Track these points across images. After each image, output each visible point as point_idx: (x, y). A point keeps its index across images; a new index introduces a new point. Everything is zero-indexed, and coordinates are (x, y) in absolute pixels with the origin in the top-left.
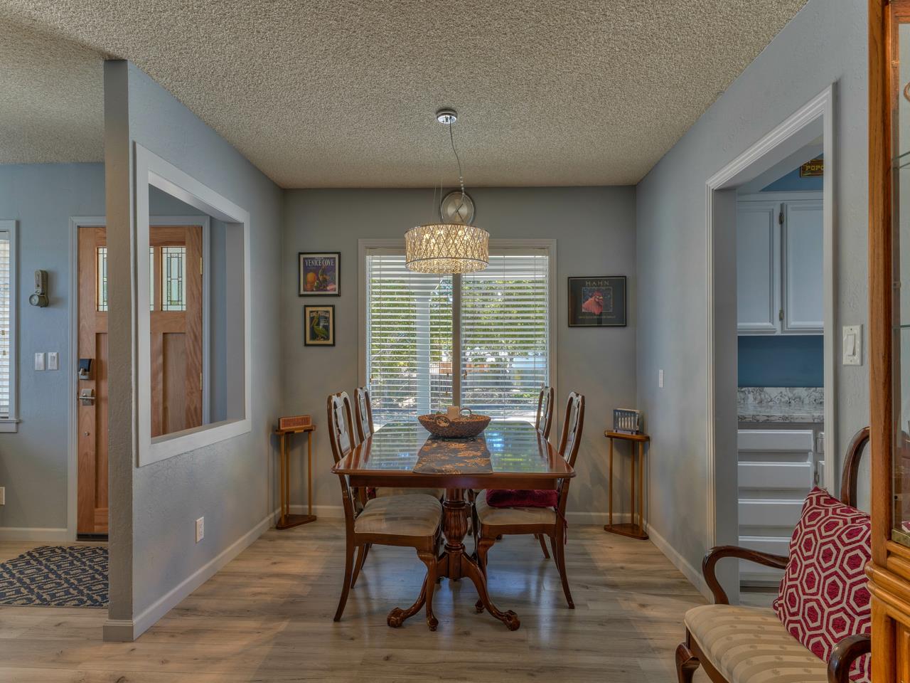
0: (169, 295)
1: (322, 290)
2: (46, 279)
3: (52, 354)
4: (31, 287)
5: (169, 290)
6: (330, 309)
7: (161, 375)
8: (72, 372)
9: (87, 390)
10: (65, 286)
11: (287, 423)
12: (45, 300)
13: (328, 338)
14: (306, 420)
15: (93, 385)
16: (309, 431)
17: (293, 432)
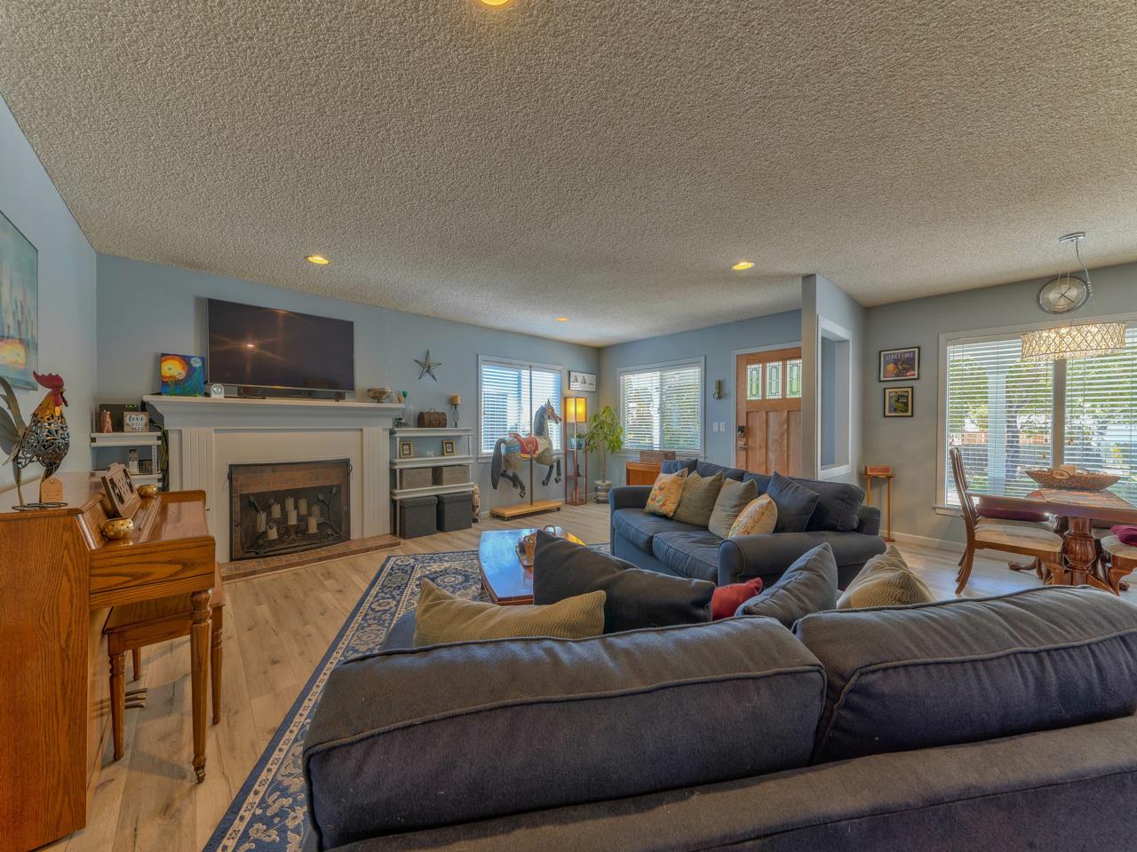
0: (791, 389)
1: (902, 376)
2: (720, 385)
3: (722, 424)
4: (713, 389)
5: (791, 385)
6: (910, 390)
7: (786, 436)
8: (733, 433)
9: (741, 443)
10: (730, 387)
11: (872, 470)
12: (720, 394)
13: (907, 411)
14: (887, 470)
15: (744, 439)
16: (889, 477)
17: (877, 477)
